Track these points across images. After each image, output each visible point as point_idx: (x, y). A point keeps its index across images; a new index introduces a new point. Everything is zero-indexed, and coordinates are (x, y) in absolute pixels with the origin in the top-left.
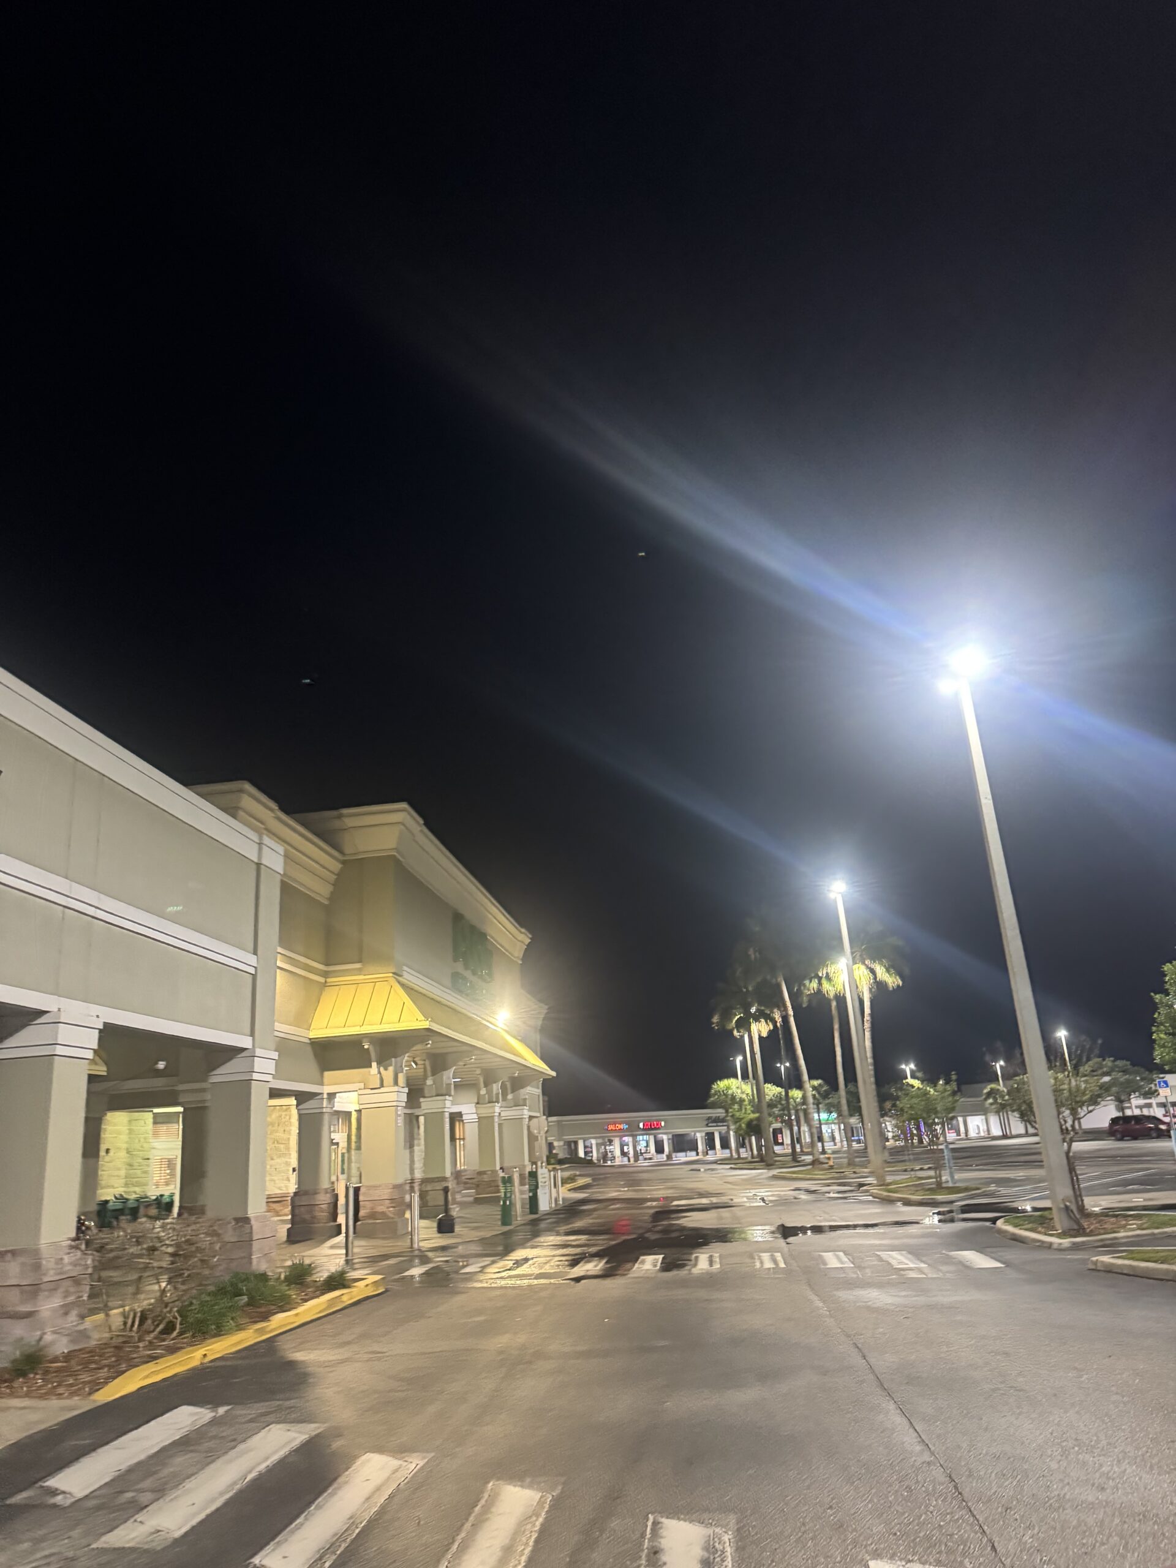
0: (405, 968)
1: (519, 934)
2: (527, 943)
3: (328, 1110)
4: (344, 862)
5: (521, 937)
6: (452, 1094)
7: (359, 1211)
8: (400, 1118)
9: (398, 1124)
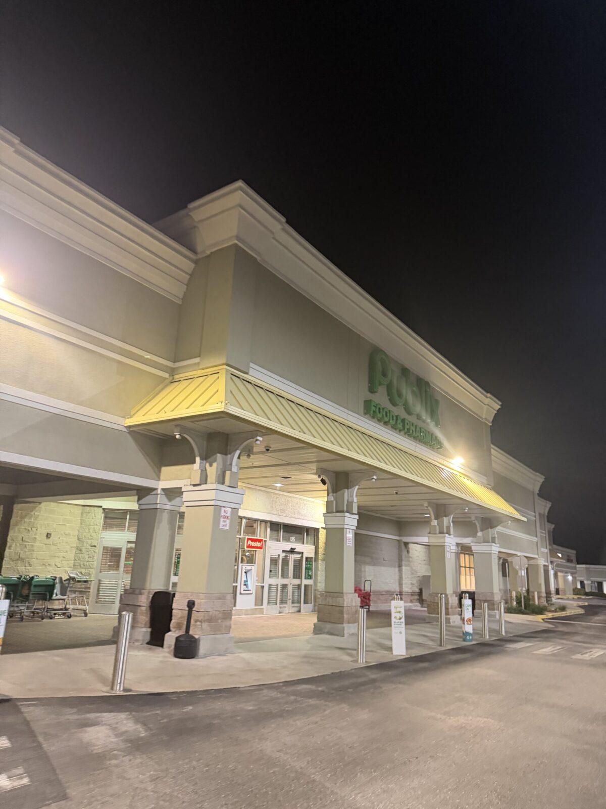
0: (252, 365)
1: (485, 398)
2: (497, 409)
3: (168, 507)
4: (196, 262)
5: (487, 401)
6: (355, 510)
7: (171, 620)
8: (228, 521)
9: (221, 527)
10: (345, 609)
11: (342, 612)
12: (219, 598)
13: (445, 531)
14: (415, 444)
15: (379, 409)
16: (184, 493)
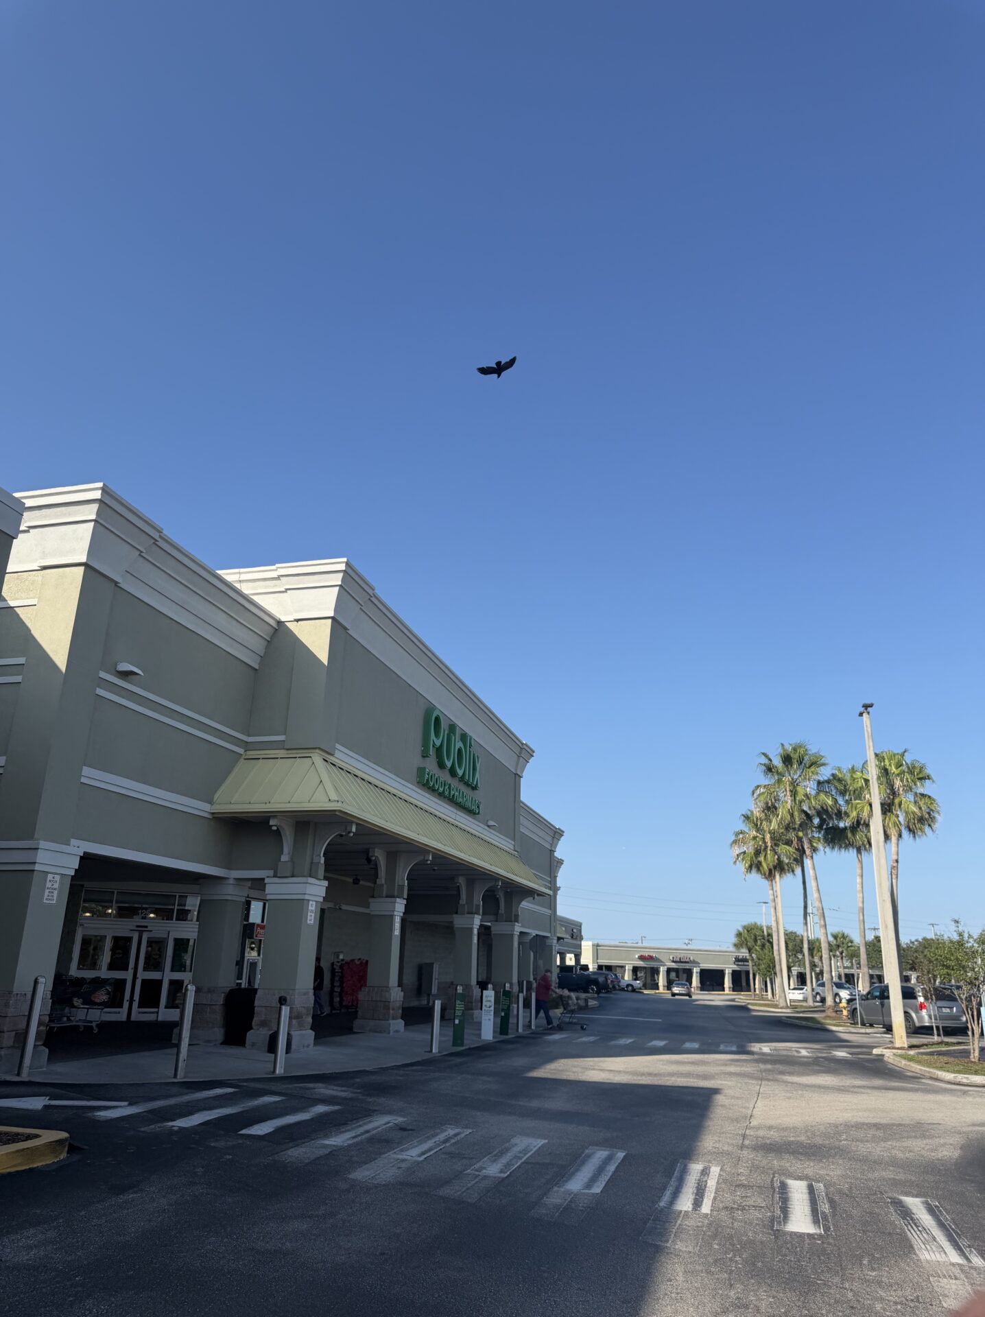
6: (405, 896)
7: (253, 1017)
8: (313, 915)
9: (309, 922)
10: (391, 1005)
11: (389, 1009)
12: (305, 994)
13: (474, 910)
14: (455, 811)
15: (431, 776)
16: (267, 886)
